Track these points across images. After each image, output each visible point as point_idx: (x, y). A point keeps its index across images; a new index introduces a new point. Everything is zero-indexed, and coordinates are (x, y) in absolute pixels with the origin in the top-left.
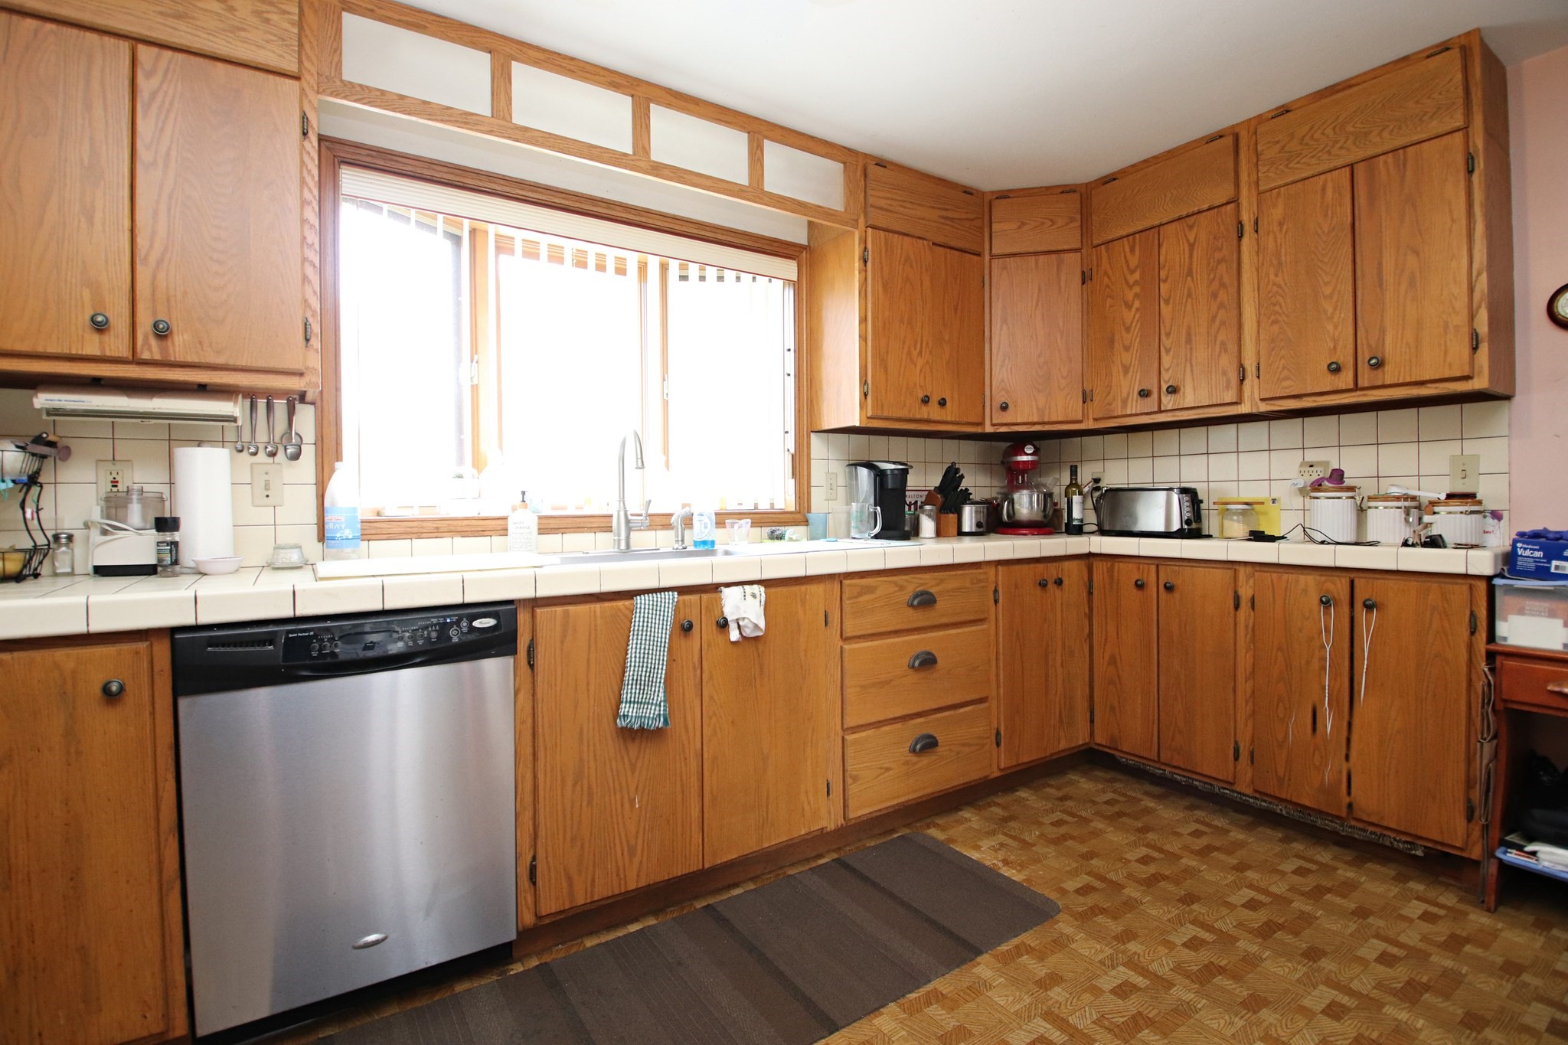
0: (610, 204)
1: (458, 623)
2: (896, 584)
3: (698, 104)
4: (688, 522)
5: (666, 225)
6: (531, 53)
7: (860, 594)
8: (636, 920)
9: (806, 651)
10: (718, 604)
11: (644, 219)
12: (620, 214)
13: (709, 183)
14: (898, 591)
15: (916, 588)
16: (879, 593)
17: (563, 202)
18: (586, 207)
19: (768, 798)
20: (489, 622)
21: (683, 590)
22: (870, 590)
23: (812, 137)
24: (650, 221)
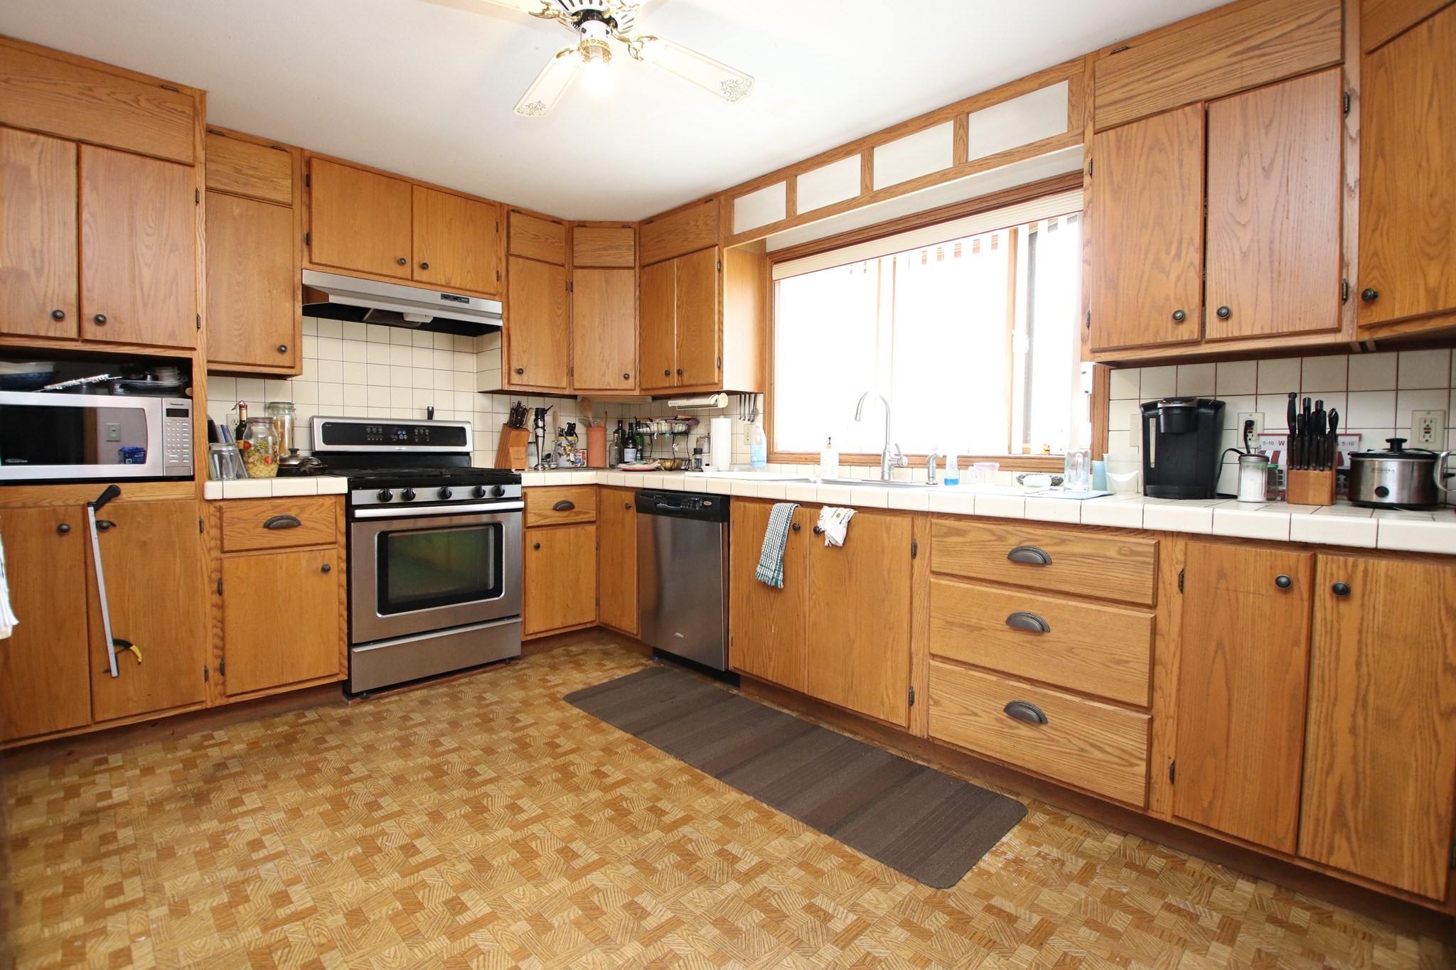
0: (918, 215)
1: (698, 501)
2: (992, 532)
3: (907, 126)
4: (941, 465)
5: (951, 213)
6: (803, 166)
7: (947, 535)
8: (790, 709)
9: (889, 570)
10: (818, 517)
11: (932, 218)
12: (914, 223)
13: (914, 184)
14: (996, 540)
15: (1021, 542)
16: (969, 538)
17: (876, 232)
18: (891, 229)
19: (853, 673)
20: (708, 503)
21: (802, 504)
22: (959, 533)
23: (1021, 79)
24: (938, 217)
